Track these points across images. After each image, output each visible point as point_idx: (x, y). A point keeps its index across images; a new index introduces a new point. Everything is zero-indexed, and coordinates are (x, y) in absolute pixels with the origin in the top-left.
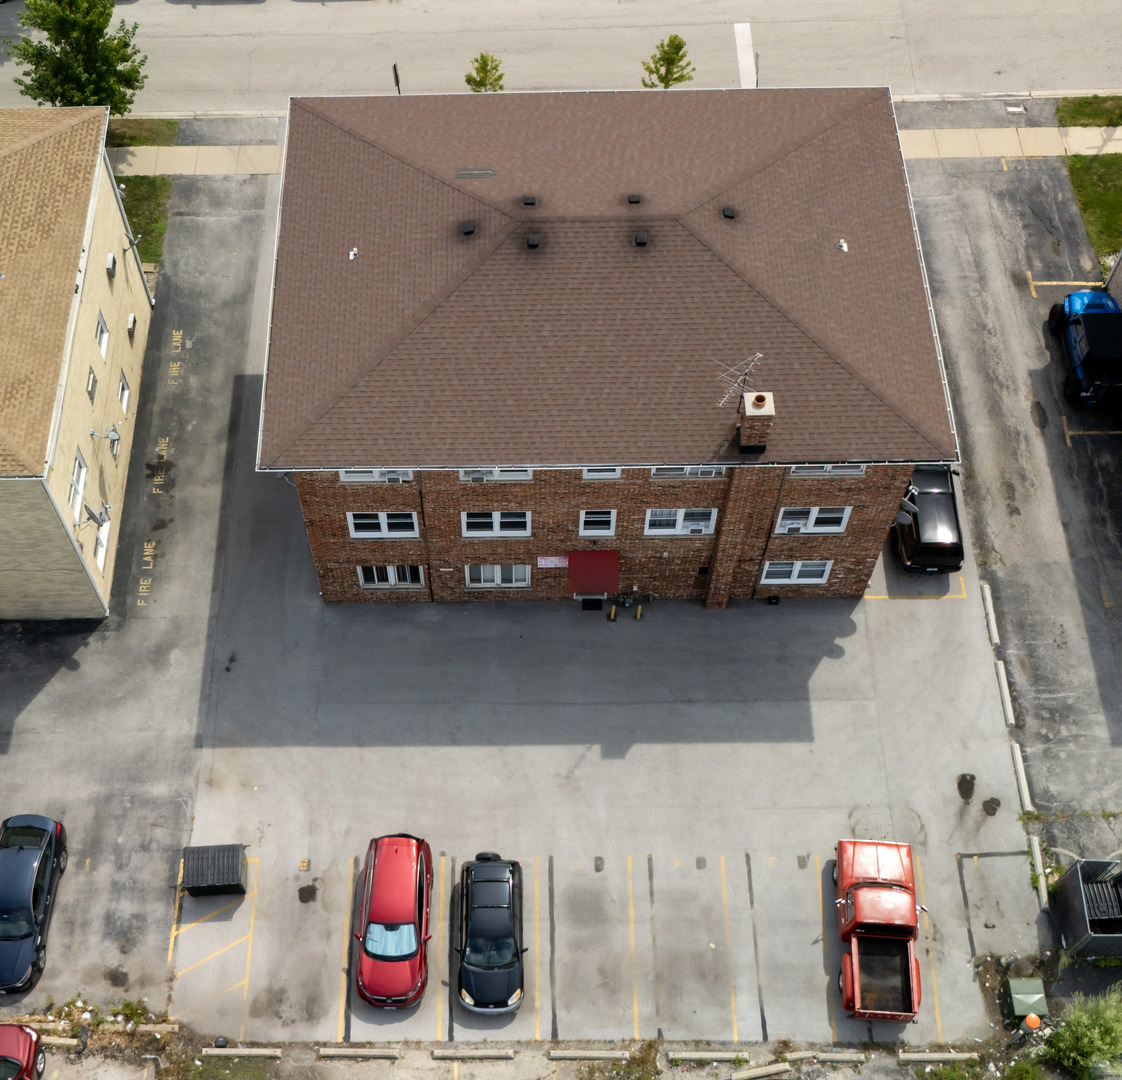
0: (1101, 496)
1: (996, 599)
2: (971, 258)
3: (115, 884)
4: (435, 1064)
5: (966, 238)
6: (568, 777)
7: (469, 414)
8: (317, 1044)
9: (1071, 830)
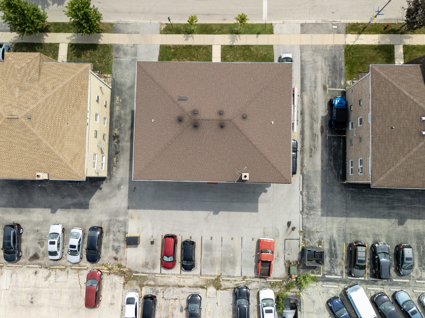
0: (332, 153)
1: (303, 179)
2: (314, 80)
3: (114, 239)
4: (177, 278)
5: (314, 73)
6: (206, 219)
7: (181, 168)
8: (155, 273)
9: (309, 235)
